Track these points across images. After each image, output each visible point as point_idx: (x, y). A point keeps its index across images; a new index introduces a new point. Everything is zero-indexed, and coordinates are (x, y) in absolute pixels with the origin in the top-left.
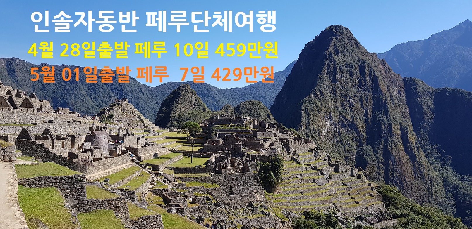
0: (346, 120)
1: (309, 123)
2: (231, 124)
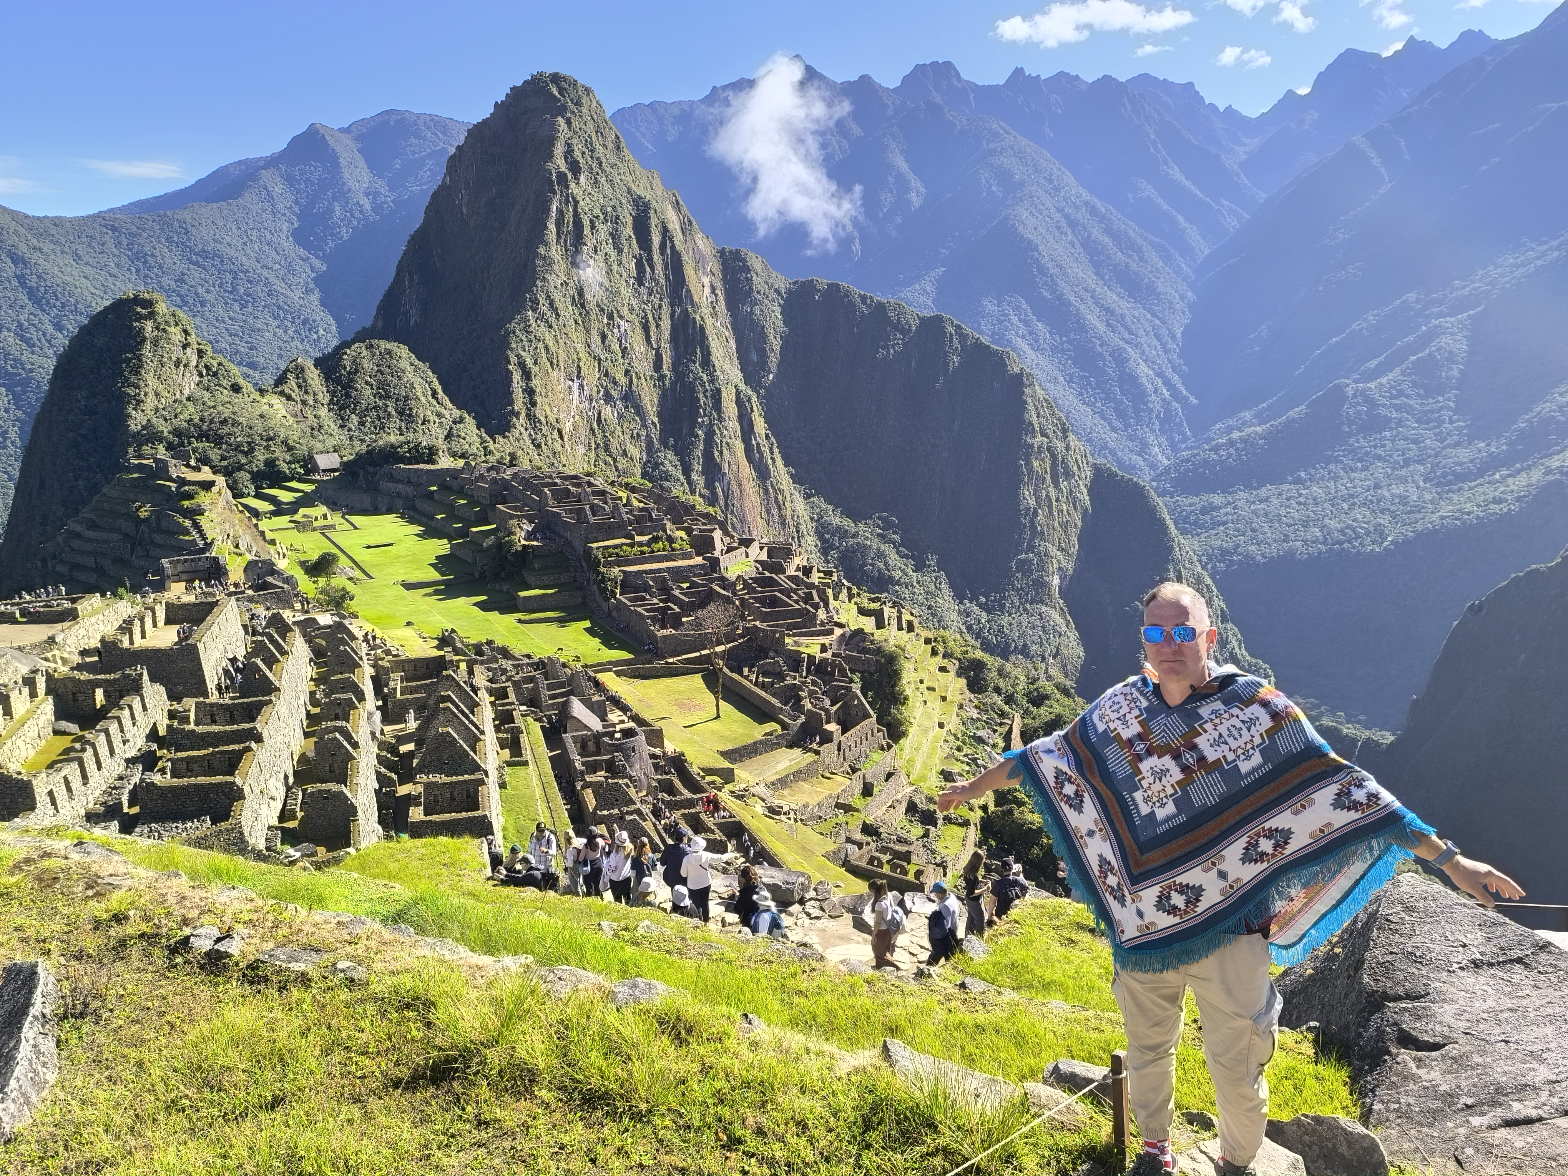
0: (615, 383)
1: (534, 404)
2: (638, 539)
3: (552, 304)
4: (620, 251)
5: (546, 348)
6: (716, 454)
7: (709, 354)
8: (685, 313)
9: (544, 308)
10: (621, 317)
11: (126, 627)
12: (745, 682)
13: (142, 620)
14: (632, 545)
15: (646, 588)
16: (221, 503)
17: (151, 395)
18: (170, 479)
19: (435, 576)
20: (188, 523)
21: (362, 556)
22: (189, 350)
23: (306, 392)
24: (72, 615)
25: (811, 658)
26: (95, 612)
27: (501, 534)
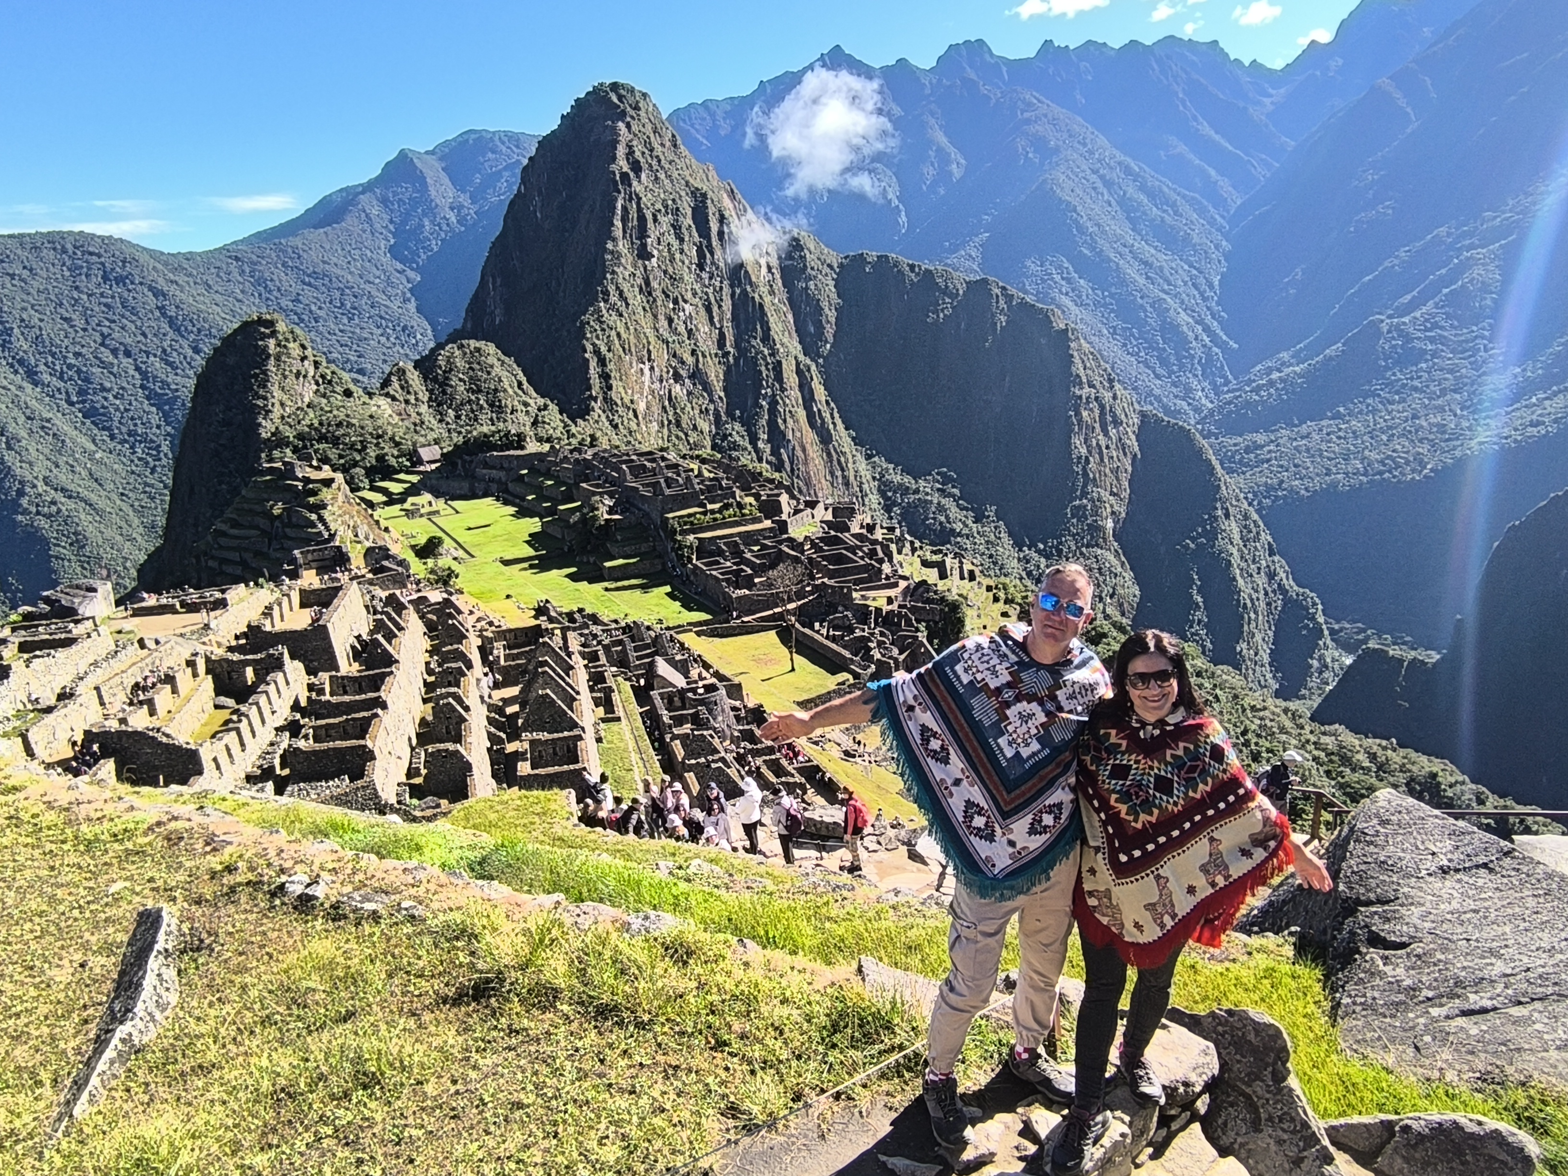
0: (683, 363)
1: (610, 388)
2: (710, 507)
3: (621, 294)
4: (682, 240)
5: (619, 335)
6: (780, 421)
7: (769, 329)
8: (744, 292)
9: (614, 298)
10: (686, 301)
11: (268, 612)
12: (817, 636)
13: (280, 604)
14: (705, 513)
15: (721, 553)
16: (341, 498)
17: (277, 405)
18: (297, 479)
19: (530, 552)
20: (314, 517)
21: (464, 537)
22: (306, 363)
23: (409, 393)
24: (221, 604)
25: (878, 610)
26: (241, 600)
27: (585, 511)
